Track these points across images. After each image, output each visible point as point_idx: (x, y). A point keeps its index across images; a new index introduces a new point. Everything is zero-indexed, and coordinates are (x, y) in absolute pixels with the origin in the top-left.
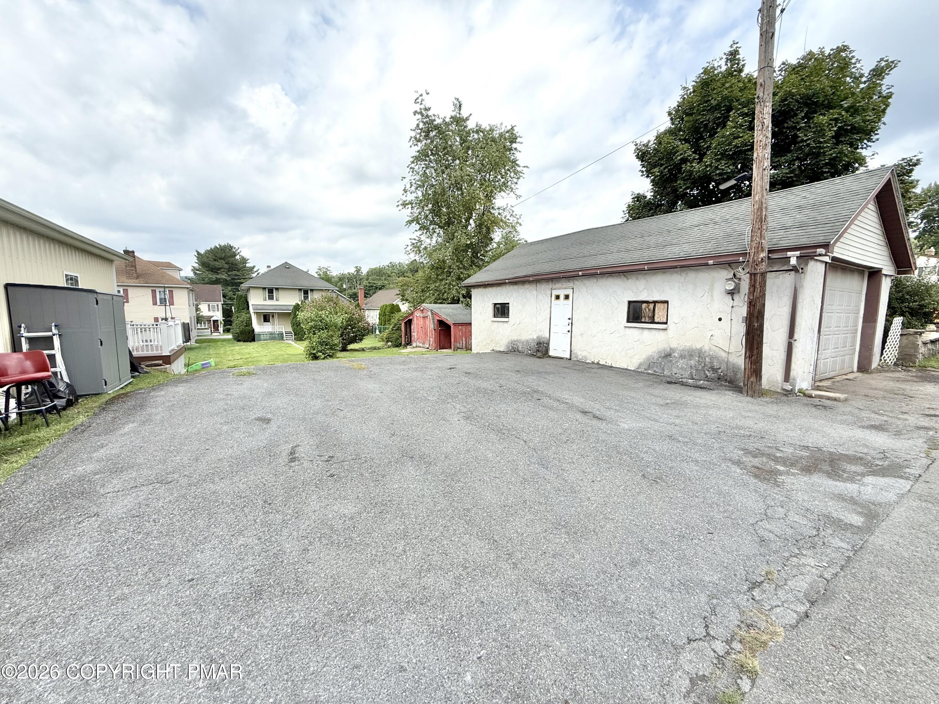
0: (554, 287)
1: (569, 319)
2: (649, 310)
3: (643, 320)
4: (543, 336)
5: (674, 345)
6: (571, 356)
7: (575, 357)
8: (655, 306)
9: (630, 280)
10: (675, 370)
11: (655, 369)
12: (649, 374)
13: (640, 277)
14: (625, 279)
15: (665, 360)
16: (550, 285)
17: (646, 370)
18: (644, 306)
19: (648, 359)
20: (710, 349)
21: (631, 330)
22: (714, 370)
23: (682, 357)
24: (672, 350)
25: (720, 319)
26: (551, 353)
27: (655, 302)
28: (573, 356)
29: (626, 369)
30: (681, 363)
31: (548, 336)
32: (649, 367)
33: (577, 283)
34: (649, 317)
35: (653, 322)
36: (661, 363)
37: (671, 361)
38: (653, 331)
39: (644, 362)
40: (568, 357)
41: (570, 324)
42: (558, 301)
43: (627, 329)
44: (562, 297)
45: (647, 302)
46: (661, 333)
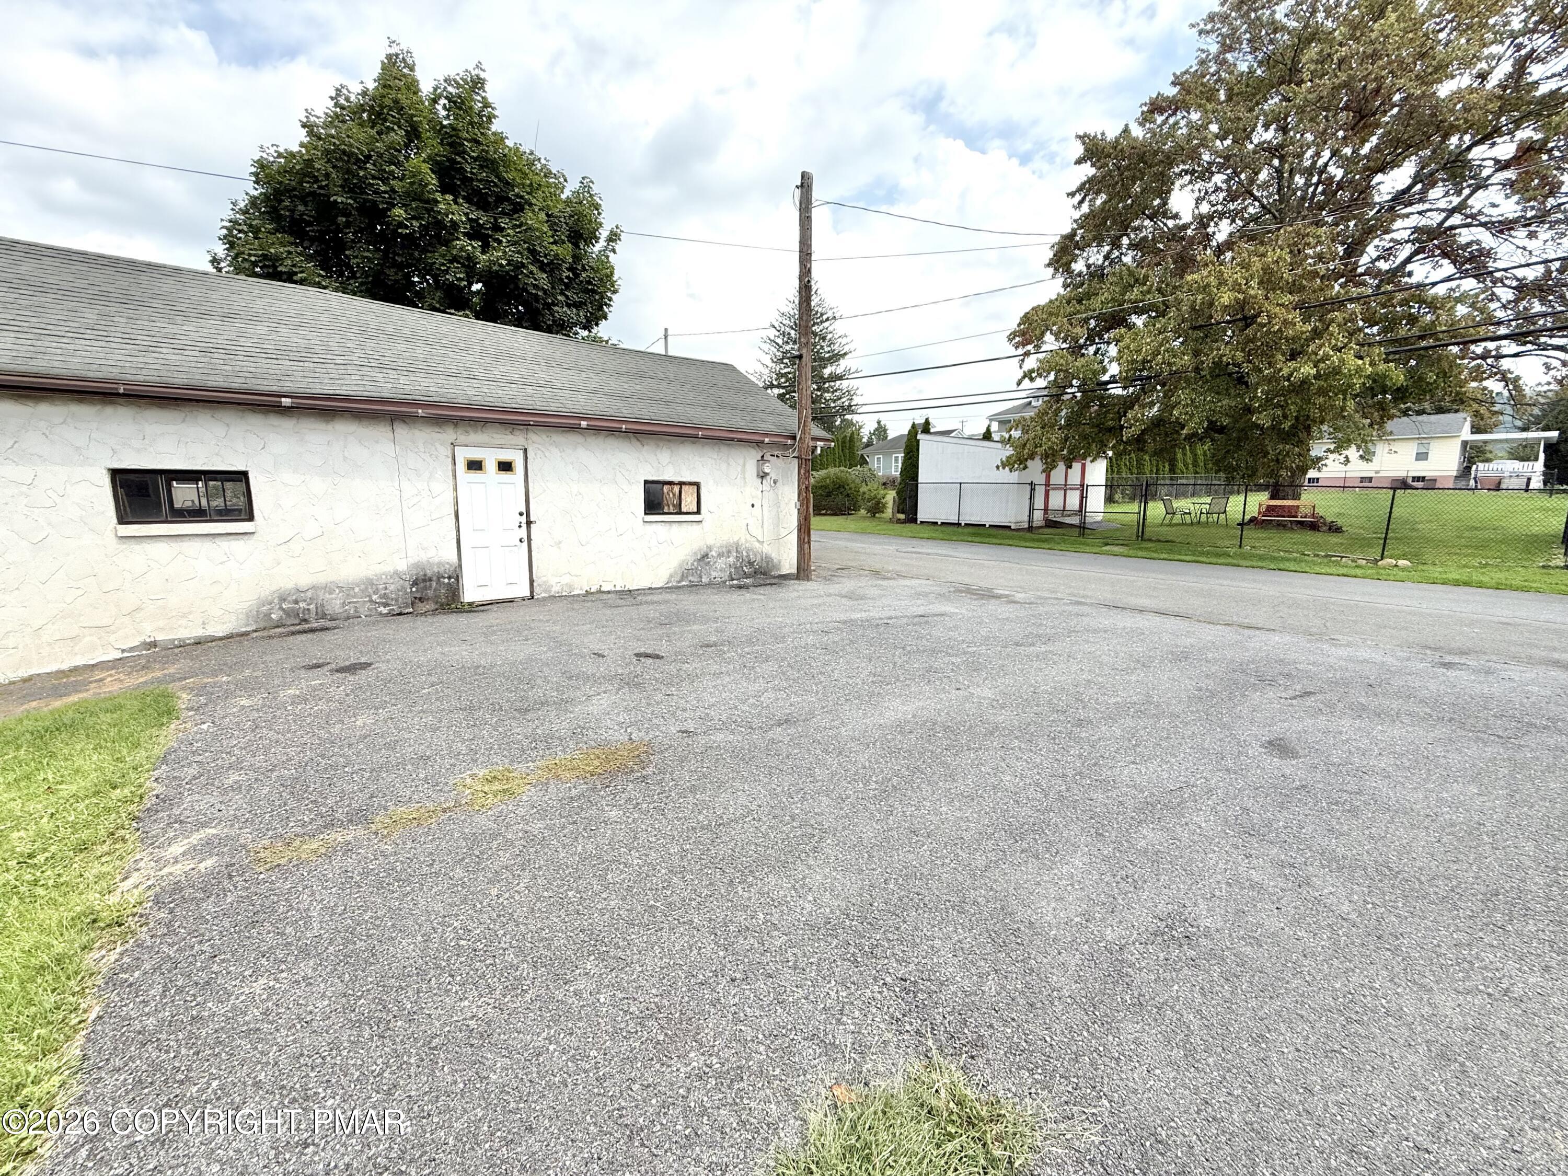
0: (462, 438)
1: (521, 514)
2: (674, 495)
3: (666, 510)
4: (436, 560)
5: (710, 542)
6: (532, 592)
7: (545, 591)
8: (681, 489)
9: (646, 447)
10: (714, 574)
11: (691, 578)
12: (684, 586)
13: (661, 444)
14: (638, 443)
15: (701, 563)
16: (449, 434)
17: (679, 582)
18: (666, 488)
19: (680, 566)
20: (746, 541)
21: (654, 526)
22: (751, 564)
23: (720, 555)
24: (710, 548)
25: (753, 506)
26: (470, 594)
27: (681, 484)
28: (537, 590)
29: (650, 588)
30: (721, 563)
31: (454, 558)
32: (683, 578)
33: (532, 436)
34: (674, 506)
35: (680, 513)
36: (696, 569)
37: (709, 562)
38: (685, 525)
39: (676, 573)
40: (527, 593)
41: (524, 526)
42: (475, 476)
43: (648, 526)
44: (491, 466)
45: (670, 483)
46: (695, 526)
